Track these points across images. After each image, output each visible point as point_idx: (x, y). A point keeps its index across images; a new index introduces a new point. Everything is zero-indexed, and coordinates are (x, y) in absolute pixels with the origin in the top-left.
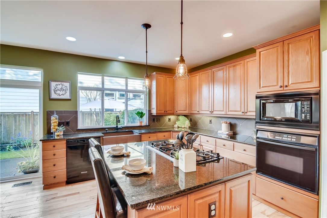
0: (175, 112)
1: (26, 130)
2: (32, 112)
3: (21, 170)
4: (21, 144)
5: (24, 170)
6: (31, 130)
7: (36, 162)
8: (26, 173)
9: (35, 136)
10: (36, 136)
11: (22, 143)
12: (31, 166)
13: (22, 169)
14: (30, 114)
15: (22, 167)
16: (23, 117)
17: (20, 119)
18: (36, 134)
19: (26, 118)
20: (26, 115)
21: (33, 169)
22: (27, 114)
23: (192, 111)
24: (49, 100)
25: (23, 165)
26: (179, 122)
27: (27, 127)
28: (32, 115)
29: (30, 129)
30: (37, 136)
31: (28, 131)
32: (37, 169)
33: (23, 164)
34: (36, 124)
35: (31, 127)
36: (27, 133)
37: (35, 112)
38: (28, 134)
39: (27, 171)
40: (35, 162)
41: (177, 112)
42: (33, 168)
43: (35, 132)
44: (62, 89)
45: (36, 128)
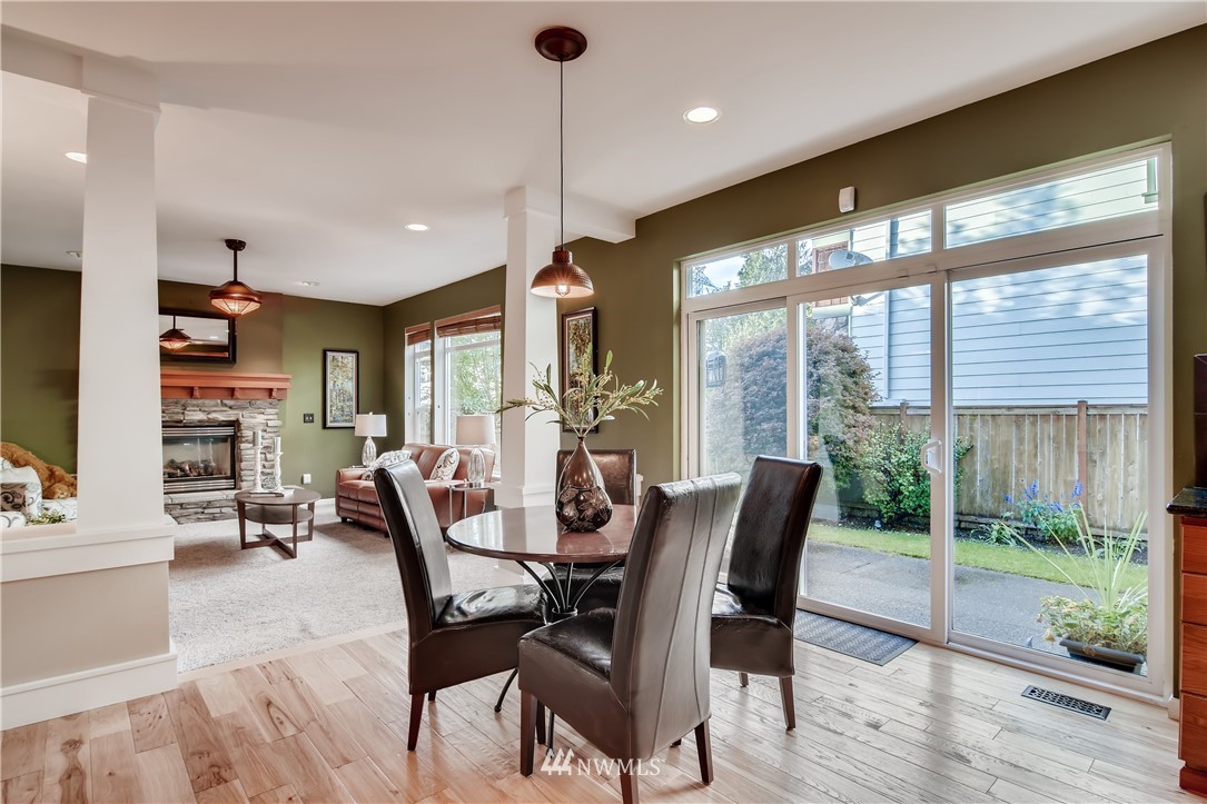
1: (1057, 477)
2: (1082, 404)
3: (1060, 635)
4: (1039, 527)
5: (1069, 638)
6: (1077, 478)
7: (1129, 620)
8: (1078, 654)
9: (1093, 506)
10: (1096, 504)
11: (1043, 525)
12: (1099, 626)
13: (1062, 631)
14: (1075, 411)
15: (1061, 621)
16: (1046, 425)
17: (1036, 434)
18: (1099, 497)
19: (1058, 431)
20: (1058, 417)
21: (1108, 646)
22: (1062, 411)
25: (1068, 615)
27: (1062, 465)
28: (1083, 415)
29: (1073, 475)
30: (1101, 505)
31: (1065, 482)
32: (1131, 655)
33: (1066, 610)
34: (1096, 457)
35: (1076, 469)
36: (1062, 491)
37: (1095, 407)
38: (1066, 492)
39: (1084, 645)
40: (1124, 615)
42: (1110, 640)
43: (1093, 487)
45: (1098, 470)
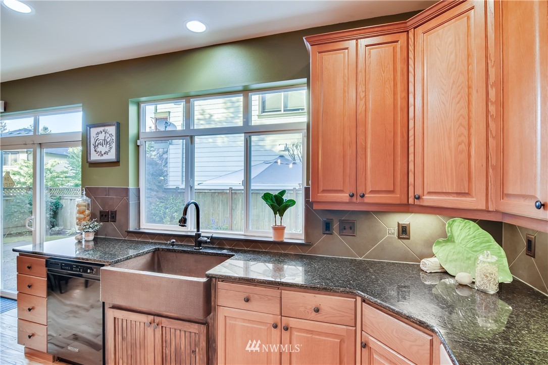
0: (411, 201)
23: (508, 195)
24: (89, 167)
26: (449, 247)
41: (419, 198)
44: (105, 142)
